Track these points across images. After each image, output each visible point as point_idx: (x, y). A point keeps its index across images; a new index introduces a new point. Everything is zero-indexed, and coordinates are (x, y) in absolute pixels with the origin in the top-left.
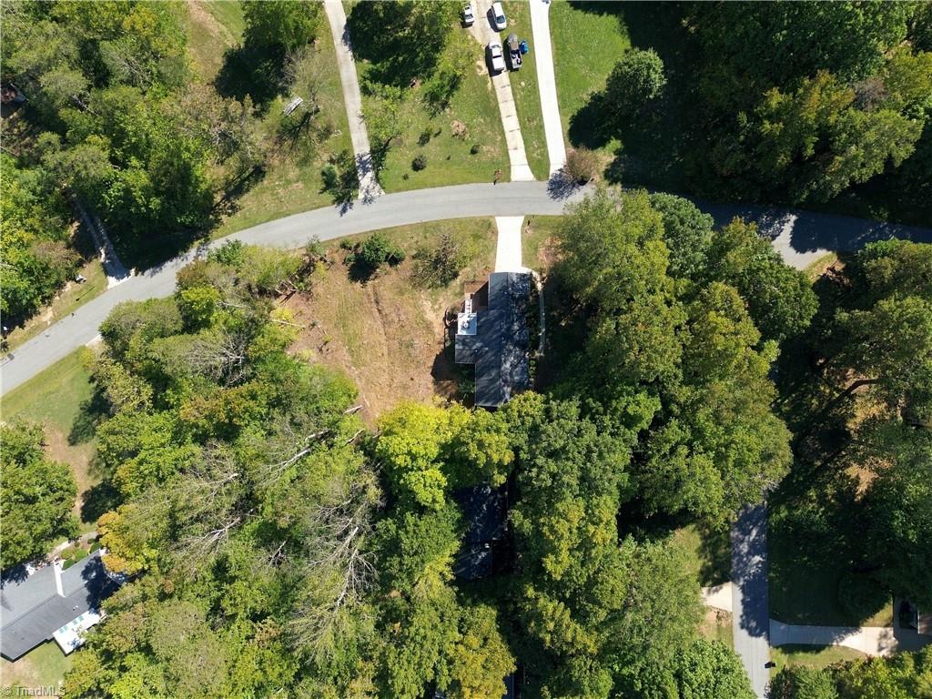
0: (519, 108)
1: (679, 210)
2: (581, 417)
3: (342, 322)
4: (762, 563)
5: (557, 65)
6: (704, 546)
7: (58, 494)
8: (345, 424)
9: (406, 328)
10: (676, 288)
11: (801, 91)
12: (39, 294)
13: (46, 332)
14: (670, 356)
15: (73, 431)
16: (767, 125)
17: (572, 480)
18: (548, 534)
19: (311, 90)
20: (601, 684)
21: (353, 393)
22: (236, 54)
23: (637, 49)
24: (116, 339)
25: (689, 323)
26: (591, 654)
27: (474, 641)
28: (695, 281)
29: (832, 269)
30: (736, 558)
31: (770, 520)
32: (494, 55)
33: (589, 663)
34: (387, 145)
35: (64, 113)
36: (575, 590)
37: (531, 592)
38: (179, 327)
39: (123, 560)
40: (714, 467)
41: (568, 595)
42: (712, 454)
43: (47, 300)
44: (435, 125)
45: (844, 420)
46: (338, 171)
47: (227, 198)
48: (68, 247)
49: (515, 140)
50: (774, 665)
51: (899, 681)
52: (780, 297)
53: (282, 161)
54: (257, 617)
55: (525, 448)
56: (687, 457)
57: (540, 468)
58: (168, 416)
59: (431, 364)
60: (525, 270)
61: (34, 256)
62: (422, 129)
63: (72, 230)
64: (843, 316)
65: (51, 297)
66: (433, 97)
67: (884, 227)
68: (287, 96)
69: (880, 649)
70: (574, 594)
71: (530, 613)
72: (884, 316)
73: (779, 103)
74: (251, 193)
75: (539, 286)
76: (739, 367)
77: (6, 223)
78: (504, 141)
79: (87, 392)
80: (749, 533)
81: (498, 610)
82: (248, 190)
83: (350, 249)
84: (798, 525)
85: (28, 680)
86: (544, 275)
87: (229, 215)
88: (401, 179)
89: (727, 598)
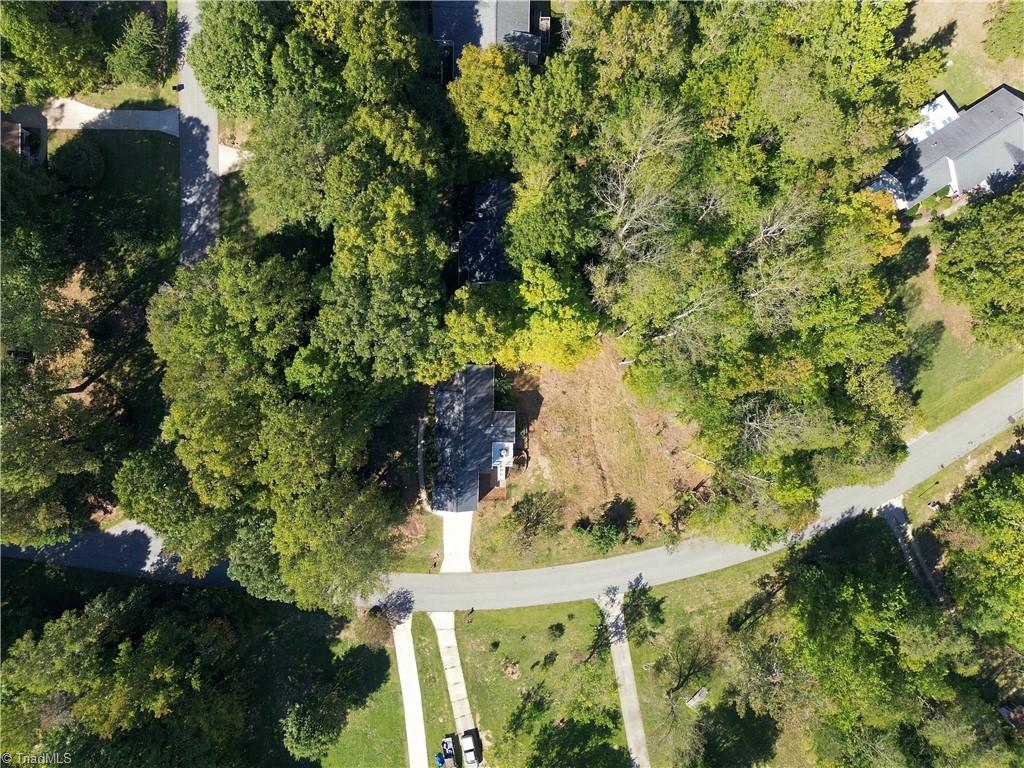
0: (445, 693)
1: (264, 586)
2: (372, 360)
3: (640, 456)
4: (185, 196)
5: (403, 741)
6: (247, 214)
7: (954, 269)
8: (632, 348)
9: (569, 449)
10: (268, 498)
11: (132, 714)
12: (980, 491)
13: (972, 448)
14: (272, 429)
15: (939, 338)
16: (168, 675)
17: (380, 295)
18: (407, 237)
19: (674, 716)
20: (354, 73)
21: (628, 378)
22: (760, 757)
23: (313, 759)
24: (887, 444)
25: (252, 463)
26: (365, 105)
27: (492, 117)
28: (248, 506)
29: (106, 512)
30: (213, 200)
31: (176, 241)
32: (472, 753)
33: (367, 96)
34: (592, 653)
35: (950, 695)
36: (381, 174)
37: (430, 171)
38: (817, 458)
39: (874, 204)
40: (227, 309)
41: (390, 168)
42: (229, 322)
43: (971, 484)
44: (539, 675)
45: (96, 350)
46: (646, 623)
47: (771, 595)
48: (947, 543)
49: (450, 658)
50: (174, 88)
51: (39, 76)
52: (154, 493)
53: (708, 634)
54: (728, 141)
55: (431, 328)
56: (256, 319)
57: (414, 306)
58: (828, 360)
59: (543, 409)
60: (439, 513)
61: (984, 534)
62: (552, 669)
63: (944, 561)
64: (92, 467)
65: (967, 487)
66: (540, 706)
67: (50, 558)
68: (704, 709)
69: (62, 106)
70: (383, 169)
71: (430, 147)
72: (44, 469)
73: (155, 700)
74: (743, 600)
75: (424, 495)
76: (199, 416)
77: (1016, 573)
78: (462, 655)
79: (924, 381)
80: (199, 227)
81: (466, 148)
82: (747, 603)
83: (633, 537)
84: (146, 238)
85: (987, 66)
86: (418, 507)
87: (767, 576)
88: (577, 615)
89: (223, 159)
